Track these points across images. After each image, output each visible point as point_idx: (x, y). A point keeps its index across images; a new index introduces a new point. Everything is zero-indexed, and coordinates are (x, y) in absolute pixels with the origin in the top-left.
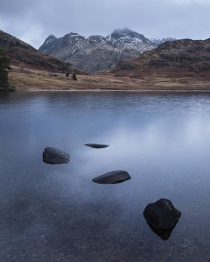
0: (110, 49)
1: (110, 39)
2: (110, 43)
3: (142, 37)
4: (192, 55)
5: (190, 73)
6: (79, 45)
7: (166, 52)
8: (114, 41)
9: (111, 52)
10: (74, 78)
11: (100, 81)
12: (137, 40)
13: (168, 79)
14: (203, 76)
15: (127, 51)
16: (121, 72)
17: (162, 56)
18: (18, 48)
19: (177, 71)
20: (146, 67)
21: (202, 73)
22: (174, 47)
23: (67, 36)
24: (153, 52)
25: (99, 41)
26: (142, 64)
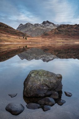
0: (42, 28)
1: (42, 25)
2: (42, 26)
3: (53, 24)
4: (70, 30)
5: (68, 36)
6: (31, 27)
7: (60, 29)
8: (43, 25)
9: (42, 29)
10: (26, 39)
11: (36, 40)
12: (51, 25)
13: (61, 39)
14: (73, 37)
15: (48, 29)
16: (44, 36)
17: (59, 30)
18: (7, 28)
19: (64, 36)
20: (53, 34)
21: (73, 36)
22: (63, 27)
23: (27, 24)
24: (56, 29)
25: (38, 25)
26: (52, 33)
